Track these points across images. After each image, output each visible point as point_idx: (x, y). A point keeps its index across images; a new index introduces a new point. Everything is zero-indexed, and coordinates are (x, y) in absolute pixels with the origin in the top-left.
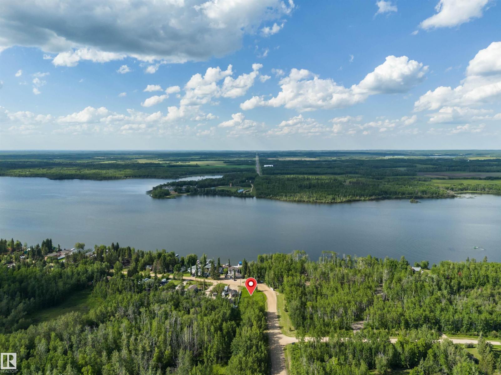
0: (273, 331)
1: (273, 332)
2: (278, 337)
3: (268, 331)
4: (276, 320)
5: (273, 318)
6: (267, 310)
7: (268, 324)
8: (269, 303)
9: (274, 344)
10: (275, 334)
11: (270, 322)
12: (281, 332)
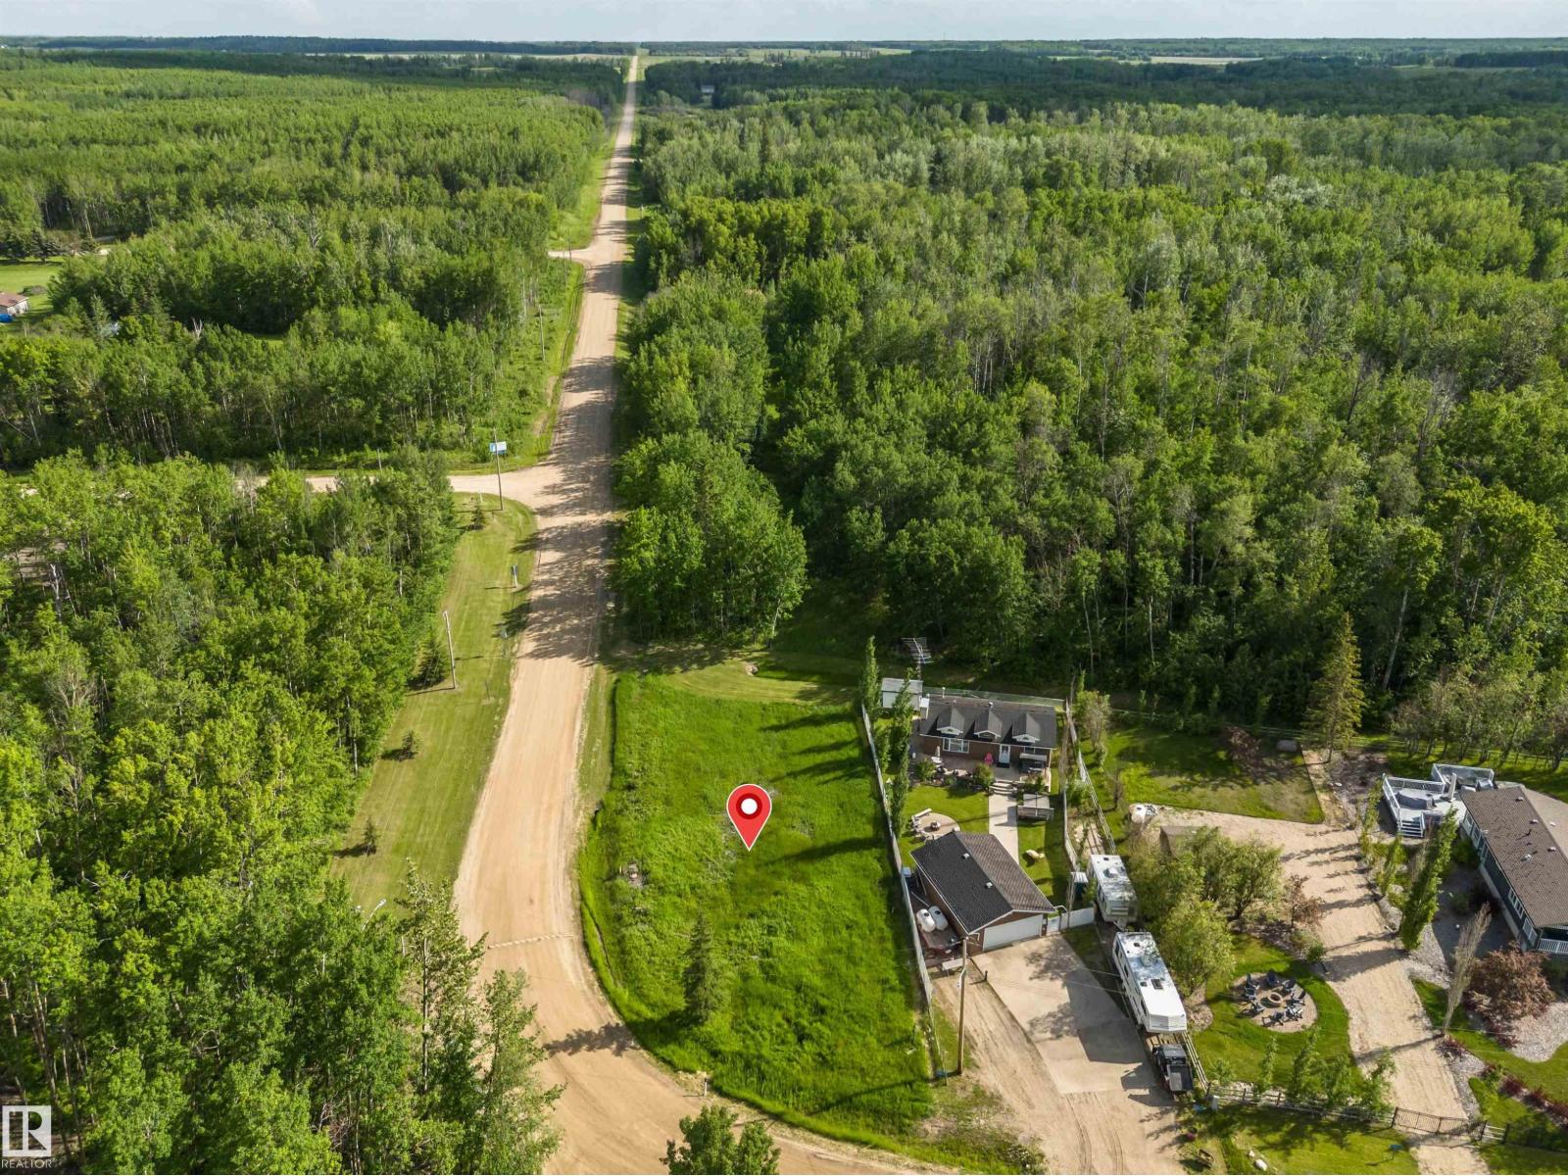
0: (580, 519)
1: (583, 513)
2: (564, 492)
3: (609, 516)
4: (550, 591)
5: (565, 603)
6: (595, 682)
7: (607, 555)
8: (568, 770)
9: (587, 469)
10: (575, 505)
11: (591, 573)
12: (539, 518)
